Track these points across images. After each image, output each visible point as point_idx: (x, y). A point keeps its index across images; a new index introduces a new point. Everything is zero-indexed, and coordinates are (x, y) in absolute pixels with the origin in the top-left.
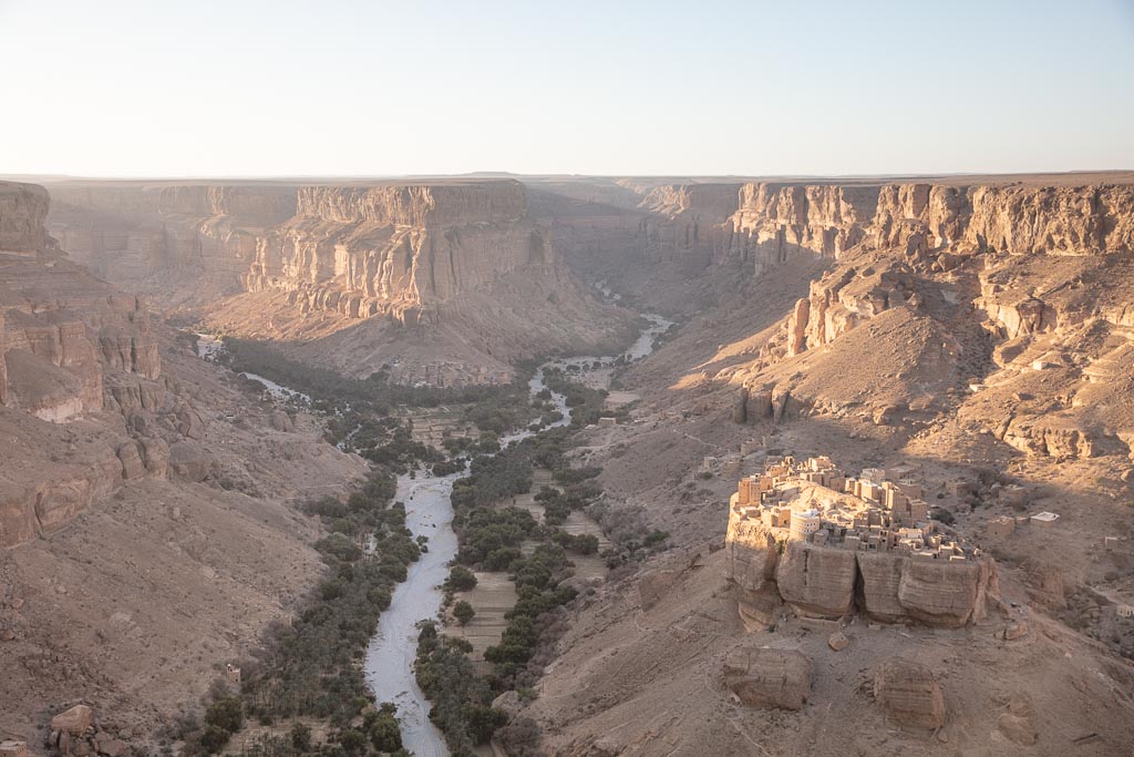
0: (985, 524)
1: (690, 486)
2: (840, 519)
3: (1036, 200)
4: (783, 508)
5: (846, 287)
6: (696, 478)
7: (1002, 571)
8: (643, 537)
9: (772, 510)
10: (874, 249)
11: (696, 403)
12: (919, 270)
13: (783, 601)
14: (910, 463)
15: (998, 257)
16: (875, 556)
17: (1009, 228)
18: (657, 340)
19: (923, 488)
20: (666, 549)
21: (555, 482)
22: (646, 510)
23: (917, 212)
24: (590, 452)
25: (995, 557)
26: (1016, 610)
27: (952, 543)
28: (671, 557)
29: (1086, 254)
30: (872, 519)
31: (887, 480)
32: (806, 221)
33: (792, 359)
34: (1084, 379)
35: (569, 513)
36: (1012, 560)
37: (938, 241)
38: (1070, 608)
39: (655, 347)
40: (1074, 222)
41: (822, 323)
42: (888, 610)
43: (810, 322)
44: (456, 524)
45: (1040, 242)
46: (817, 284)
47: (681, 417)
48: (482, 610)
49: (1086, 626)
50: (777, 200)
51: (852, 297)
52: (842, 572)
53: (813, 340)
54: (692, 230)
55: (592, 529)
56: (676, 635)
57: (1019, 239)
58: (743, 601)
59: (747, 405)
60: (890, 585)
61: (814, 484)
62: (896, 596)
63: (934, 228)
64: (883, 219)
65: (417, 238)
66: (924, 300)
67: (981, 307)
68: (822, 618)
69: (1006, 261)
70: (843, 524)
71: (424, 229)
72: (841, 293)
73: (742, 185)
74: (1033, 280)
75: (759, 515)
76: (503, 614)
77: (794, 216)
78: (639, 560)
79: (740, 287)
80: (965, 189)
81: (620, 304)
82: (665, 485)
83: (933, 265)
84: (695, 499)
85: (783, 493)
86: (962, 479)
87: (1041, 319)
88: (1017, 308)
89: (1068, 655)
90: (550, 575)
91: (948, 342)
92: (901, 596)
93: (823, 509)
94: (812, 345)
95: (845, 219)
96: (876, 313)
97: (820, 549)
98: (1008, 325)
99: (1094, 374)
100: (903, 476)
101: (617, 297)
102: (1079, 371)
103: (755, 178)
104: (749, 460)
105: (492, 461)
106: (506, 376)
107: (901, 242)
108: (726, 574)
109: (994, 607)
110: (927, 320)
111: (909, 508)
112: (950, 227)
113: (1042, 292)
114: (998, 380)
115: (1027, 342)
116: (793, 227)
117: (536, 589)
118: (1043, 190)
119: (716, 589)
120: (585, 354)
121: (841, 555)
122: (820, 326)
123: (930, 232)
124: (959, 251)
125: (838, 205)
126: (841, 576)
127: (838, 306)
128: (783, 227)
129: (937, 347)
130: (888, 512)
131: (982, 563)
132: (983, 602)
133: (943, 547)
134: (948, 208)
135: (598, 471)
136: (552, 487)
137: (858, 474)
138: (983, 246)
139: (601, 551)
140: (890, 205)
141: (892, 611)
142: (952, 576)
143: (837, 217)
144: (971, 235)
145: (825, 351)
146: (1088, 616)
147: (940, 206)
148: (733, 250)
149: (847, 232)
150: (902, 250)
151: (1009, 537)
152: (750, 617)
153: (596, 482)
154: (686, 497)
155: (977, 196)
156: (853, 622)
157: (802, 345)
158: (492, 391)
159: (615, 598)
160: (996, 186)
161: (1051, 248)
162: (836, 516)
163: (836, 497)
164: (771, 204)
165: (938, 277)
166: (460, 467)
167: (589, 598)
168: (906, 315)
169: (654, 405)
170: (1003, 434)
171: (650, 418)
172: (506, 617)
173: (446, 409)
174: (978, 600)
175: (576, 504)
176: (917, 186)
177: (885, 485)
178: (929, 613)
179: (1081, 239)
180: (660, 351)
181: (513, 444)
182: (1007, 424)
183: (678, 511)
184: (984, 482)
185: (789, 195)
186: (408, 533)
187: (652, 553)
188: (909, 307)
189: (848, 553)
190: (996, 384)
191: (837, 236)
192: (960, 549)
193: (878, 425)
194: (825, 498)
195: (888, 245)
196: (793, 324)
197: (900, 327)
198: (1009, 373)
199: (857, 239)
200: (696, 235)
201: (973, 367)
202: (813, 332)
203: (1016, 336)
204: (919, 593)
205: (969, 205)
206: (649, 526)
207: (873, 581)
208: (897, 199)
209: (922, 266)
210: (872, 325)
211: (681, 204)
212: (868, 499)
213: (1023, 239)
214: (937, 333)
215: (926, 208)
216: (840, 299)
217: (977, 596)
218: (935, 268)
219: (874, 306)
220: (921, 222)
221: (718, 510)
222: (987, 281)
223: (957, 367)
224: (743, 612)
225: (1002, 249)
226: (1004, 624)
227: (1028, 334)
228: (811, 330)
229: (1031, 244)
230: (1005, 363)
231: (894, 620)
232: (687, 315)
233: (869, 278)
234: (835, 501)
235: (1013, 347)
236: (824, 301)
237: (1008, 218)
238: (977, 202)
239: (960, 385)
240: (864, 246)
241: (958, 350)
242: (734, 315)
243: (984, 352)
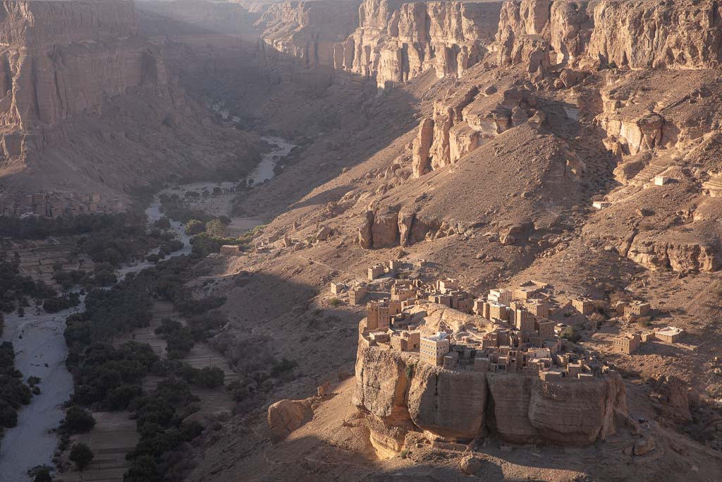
1: (318, 313)
2: (469, 341)
3: (656, 14)
4: (413, 332)
5: (470, 106)
6: (323, 305)
7: (629, 387)
8: (270, 367)
9: (402, 334)
10: (497, 66)
11: (321, 227)
12: (541, 88)
13: (415, 426)
14: (537, 282)
15: (619, 72)
16: (504, 377)
17: (629, 42)
18: (279, 163)
19: (549, 307)
20: (294, 379)
21: (176, 314)
22: (273, 340)
23: (539, 28)
24: (212, 281)
25: (621, 374)
26: (643, 425)
27: (580, 361)
28: (300, 387)
29: (704, 67)
30: (500, 339)
32: (428, 39)
33: (417, 180)
34: (704, 194)
35: (192, 346)
37: (560, 57)
38: (695, 421)
39: (278, 171)
40: (693, 35)
41: (446, 143)
42: (518, 431)
43: (434, 143)
44: (71, 362)
45: (660, 56)
46: (440, 103)
47: (307, 242)
48: (101, 452)
49: (711, 439)
50: (398, 17)
51: (475, 116)
52: (473, 394)
53: (437, 160)
54: (311, 49)
55: (218, 362)
56: (306, 466)
57: (640, 54)
58: (374, 429)
59: (373, 229)
60: (520, 405)
61: (442, 306)
62: (527, 416)
63: (556, 45)
64: (505, 35)
65: (17, 57)
66: (547, 118)
67: (604, 123)
68: (454, 441)
69: (627, 76)
70: (472, 346)
71: (24, 48)
72: (465, 112)
74: (653, 95)
75: (389, 340)
76: (124, 455)
77: (415, 34)
78: (267, 392)
79: (363, 107)
80: (585, 4)
81: (239, 127)
82: (291, 313)
83: (556, 82)
84: (323, 326)
85: (413, 316)
86: (588, 296)
87: (662, 134)
88: (639, 124)
89: (695, 468)
90: (174, 411)
91: (571, 159)
92: (532, 416)
93: (452, 331)
94: (437, 166)
95: (467, 36)
96: (500, 131)
97: (450, 372)
98: (630, 141)
99: (713, 187)
100: (530, 295)
101: (236, 119)
102: (699, 185)
104: (377, 285)
105: (108, 294)
106: (120, 205)
107: (524, 59)
108: (356, 401)
109: (622, 423)
110: (550, 137)
111: (537, 327)
112: (572, 43)
113: (662, 106)
114: (621, 197)
115: (649, 157)
116: (415, 45)
117: (159, 426)
118: (663, 3)
119: (347, 417)
120: (203, 180)
121: (471, 377)
122: (444, 146)
123: (551, 48)
124: (581, 66)
125: (459, 22)
126: (472, 399)
127: (461, 125)
128: (405, 45)
129: (560, 164)
130: (516, 332)
131: (610, 380)
132: (611, 419)
133: (571, 365)
134: (569, 24)
135: (222, 301)
136: (173, 320)
137: (486, 294)
138: (604, 63)
139: (227, 383)
140: (512, 21)
141: (522, 432)
142: (581, 393)
144: (594, 49)
145: (450, 171)
146: (712, 428)
147: (562, 21)
148: (355, 69)
149: (469, 49)
150: (525, 66)
151: (634, 353)
153: (219, 312)
154: (313, 324)
155: (598, 11)
156: (484, 445)
157: (426, 166)
158: (106, 221)
159: (243, 432)
161: (671, 63)
162: (465, 337)
163: (464, 319)
165: (560, 93)
166: (74, 302)
167: (216, 433)
168: (529, 133)
170: (627, 250)
172: (128, 458)
173: (56, 241)
174: (606, 417)
175: (200, 336)
176: (538, 1)
177: (513, 305)
178: (559, 432)
179: (700, 52)
180: (283, 175)
181: (130, 275)
182: (630, 241)
183: (305, 339)
185: (410, 11)
186: (18, 374)
187: (280, 384)
188: (533, 124)
189: (477, 375)
190: (620, 201)
191: (460, 54)
192: (587, 367)
193: (504, 245)
194: (453, 320)
195: (510, 62)
196: (417, 144)
197: (524, 145)
198: (631, 189)
199: (479, 57)
200: (316, 53)
201: (596, 184)
202: (438, 152)
203: (638, 151)
204: (549, 412)
205: (590, 20)
206: (277, 356)
207: (504, 403)
208: (519, 14)
209: (545, 83)
210: (496, 144)
211: (300, 22)
212: (496, 319)
213: (644, 53)
214: (560, 151)
215: (547, 24)
216: (464, 118)
217: (605, 413)
218: (557, 84)
219: (498, 125)
220: (542, 37)
221: (347, 336)
222: (609, 96)
223: (581, 184)
224: (374, 439)
225: (623, 64)
226: (633, 440)
227: (650, 150)
228: (436, 150)
229: (651, 59)
230: (628, 179)
231: (525, 440)
232: (310, 137)
233: (492, 96)
234: (464, 323)
235: (635, 163)
236: (448, 120)
237: (628, 32)
238: (598, 17)
239: (584, 202)
240: (487, 63)
241: (581, 167)
242: (358, 136)
243: (607, 169)
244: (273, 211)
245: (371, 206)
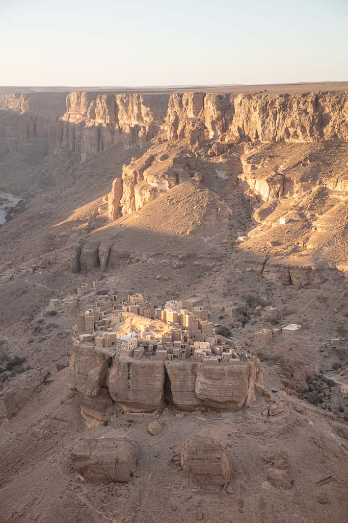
0: (251, 335)
1: (41, 322)
2: (152, 338)
3: (277, 103)
4: (111, 333)
5: (149, 169)
6: (45, 316)
7: (265, 368)
8: (6, 363)
9: (103, 335)
10: (167, 140)
11: (42, 259)
12: (199, 155)
13: (114, 402)
14: (200, 295)
15: (253, 144)
16: (178, 364)
17: (259, 123)
18: (10, 212)
19: (209, 312)
20: (24, 371)
22: (7, 343)
23: (196, 112)
25: (260, 358)
26: (275, 394)
27: (231, 350)
28: (28, 377)
29: (311, 141)
30: (174, 337)
31: (184, 308)
32: (117, 120)
34: (313, 229)
36: (271, 359)
37: (211, 134)
38: (311, 390)
39: (8, 218)
40: (303, 118)
41: (132, 196)
42: (188, 402)
43: (124, 196)
45: (281, 133)
46: (127, 167)
47: (31, 270)
49: (321, 402)
50: (95, 105)
51: (153, 176)
52: (155, 377)
53: (126, 208)
54: (31, 128)
56: (34, 435)
57: (267, 132)
58: (84, 405)
59: (80, 259)
60: (189, 384)
61: (131, 314)
62: (194, 391)
63: (208, 125)
64: (172, 118)
66: (203, 177)
67: (243, 179)
68: (142, 412)
69: (259, 147)
70: (154, 341)
72: (145, 174)
73: (68, 93)
74: (277, 161)
75: (94, 340)
77: (108, 117)
78: (3, 381)
79: (70, 171)
80: (228, 96)
82: (21, 322)
83: (209, 151)
84: (45, 331)
85: (110, 322)
86: (236, 304)
87: (284, 188)
88: (267, 181)
89: (311, 423)
91: (222, 206)
92: (197, 391)
93: (139, 332)
94: (126, 213)
95: (145, 119)
96: (170, 187)
97: (139, 362)
98: (262, 193)
99: (319, 225)
100: (195, 304)
102: (310, 224)
103: (78, 88)
104: (84, 300)
107: (186, 135)
108: (70, 385)
109: (261, 393)
110: (207, 192)
111: (200, 327)
112: (220, 123)
113: (283, 169)
114: (256, 233)
115: (275, 205)
116: (108, 125)
118: (281, 96)
119: (63, 398)
121: (154, 365)
122: (131, 198)
123: (205, 128)
124: (227, 140)
125: (139, 109)
126: (154, 380)
127: (143, 183)
128: (101, 125)
129: (214, 210)
130: (186, 331)
131: (252, 363)
132: (253, 391)
133: (224, 353)
134: (217, 110)
137: (163, 305)
138: (243, 137)
140: (177, 108)
141: (191, 403)
142: (232, 373)
143: (139, 117)
144: (233, 128)
145: (136, 217)
146: (322, 394)
147: (212, 108)
148: (64, 143)
149: (147, 128)
150: (187, 141)
151: (268, 343)
152: (89, 416)
154: (37, 330)
155: (237, 101)
156: (164, 413)
157: (118, 212)
160: (250, 93)
161: (288, 138)
162: (149, 336)
163: (148, 322)
164: (90, 107)
165: (213, 160)
168: (192, 189)
169: (9, 262)
170: (262, 270)
171: (7, 272)
174: (250, 390)
176: (195, 94)
177: (183, 312)
178: (217, 402)
179: (308, 130)
180: (12, 221)
182: (264, 264)
183: (31, 341)
184: (250, 306)
185: (103, 101)
187: (13, 375)
188: (194, 182)
189: (158, 363)
190: (256, 236)
191: (140, 132)
192: (236, 354)
193: (175, 268)
194: (140, 324)
195: (177, 137)
196: (111, 196)
197: (188, 197)
198: (263, 227)
199: (155, 134)
200: (35, 132)
201: (239, 224)
202: (126, 203)
203: (267, 201)
204: (209, 388)
205: (232, 107)
206: (10, 355)
207: (177, 382)
208: (182, 103)
209: (201, 152)
210: (169, 196)
211: (22, 109)
212: (171, 322)
213: (270, 131)
214: (214, 200)
215: (202, 110)
216: (145, 178)
217: (249, 387)
218: (210, 153)
219: (169, 182)
220: (199, 120)
221: (63, 338)
222: (246, 162)
223: (229, 224)
224: (84, 413)
225: (255, 139)
226: (268, 405)
227: (276, 199)
228: (125, 201)
229: (275, 135)
230: (261, 220)
231: (193, 408)
232: (31, 193)
233: (164, 161)
234: (148, 326)
235: (266, 209)
236: (133, 180)
237: (259, 116)
238: (237, 105)
239: (231, 238)
240: (160, 138)
241: (229, 212)
242: (68, 192)
243: (246, 213)
244: (6, 248)
245: (79, 243)
